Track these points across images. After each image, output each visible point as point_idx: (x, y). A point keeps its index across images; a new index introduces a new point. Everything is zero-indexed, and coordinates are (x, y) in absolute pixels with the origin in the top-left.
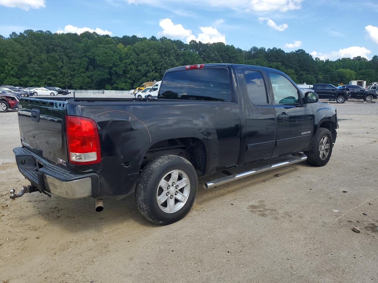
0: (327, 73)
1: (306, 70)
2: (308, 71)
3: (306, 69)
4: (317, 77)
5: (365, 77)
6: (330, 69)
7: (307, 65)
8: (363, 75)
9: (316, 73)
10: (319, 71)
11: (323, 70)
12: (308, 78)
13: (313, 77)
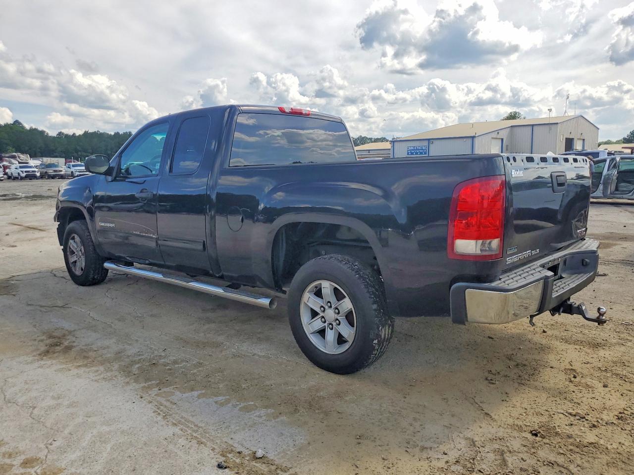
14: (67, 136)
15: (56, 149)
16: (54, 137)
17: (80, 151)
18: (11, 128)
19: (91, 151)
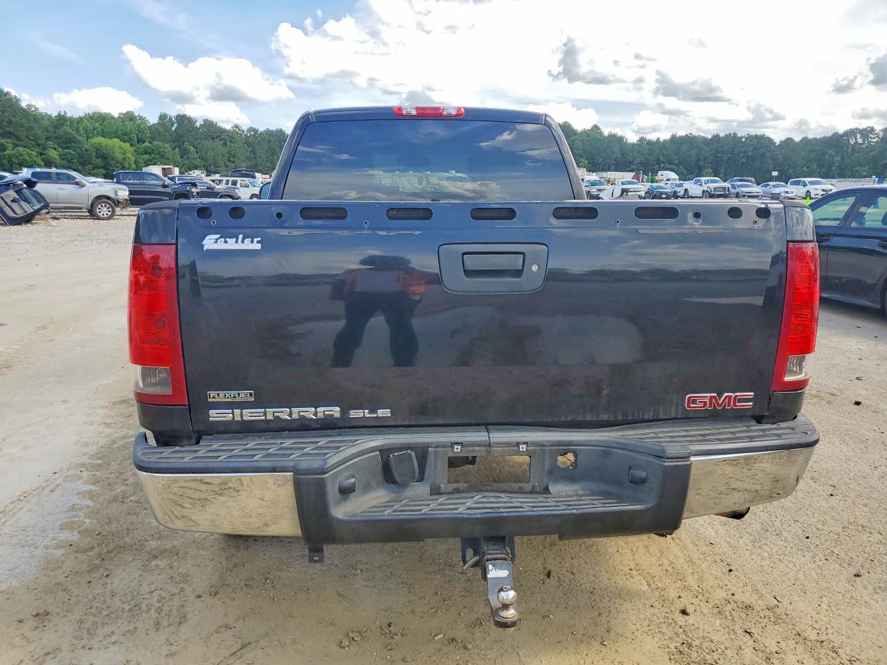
0: (68, 145)
1: (13, 137)
2: (18, 139)
3: (10, 133)
4: (44, 154)
5: (154, 158)
6: (75, 137)
7: (10, 122)
8: (149, 154)
9: (39, 145)
10: (48, 138)
11: (57, 138)
12: (21, 155)
13: (34, 153)
14: (650, 143)
15: (634, 160)
16: (633, 144)
17: (663, 163)
18: (588, 135)
19: (677, 162)
